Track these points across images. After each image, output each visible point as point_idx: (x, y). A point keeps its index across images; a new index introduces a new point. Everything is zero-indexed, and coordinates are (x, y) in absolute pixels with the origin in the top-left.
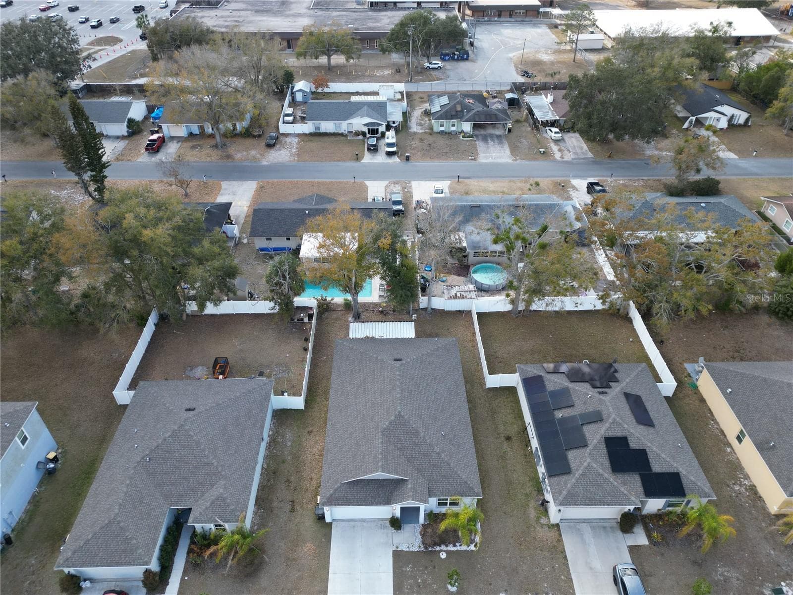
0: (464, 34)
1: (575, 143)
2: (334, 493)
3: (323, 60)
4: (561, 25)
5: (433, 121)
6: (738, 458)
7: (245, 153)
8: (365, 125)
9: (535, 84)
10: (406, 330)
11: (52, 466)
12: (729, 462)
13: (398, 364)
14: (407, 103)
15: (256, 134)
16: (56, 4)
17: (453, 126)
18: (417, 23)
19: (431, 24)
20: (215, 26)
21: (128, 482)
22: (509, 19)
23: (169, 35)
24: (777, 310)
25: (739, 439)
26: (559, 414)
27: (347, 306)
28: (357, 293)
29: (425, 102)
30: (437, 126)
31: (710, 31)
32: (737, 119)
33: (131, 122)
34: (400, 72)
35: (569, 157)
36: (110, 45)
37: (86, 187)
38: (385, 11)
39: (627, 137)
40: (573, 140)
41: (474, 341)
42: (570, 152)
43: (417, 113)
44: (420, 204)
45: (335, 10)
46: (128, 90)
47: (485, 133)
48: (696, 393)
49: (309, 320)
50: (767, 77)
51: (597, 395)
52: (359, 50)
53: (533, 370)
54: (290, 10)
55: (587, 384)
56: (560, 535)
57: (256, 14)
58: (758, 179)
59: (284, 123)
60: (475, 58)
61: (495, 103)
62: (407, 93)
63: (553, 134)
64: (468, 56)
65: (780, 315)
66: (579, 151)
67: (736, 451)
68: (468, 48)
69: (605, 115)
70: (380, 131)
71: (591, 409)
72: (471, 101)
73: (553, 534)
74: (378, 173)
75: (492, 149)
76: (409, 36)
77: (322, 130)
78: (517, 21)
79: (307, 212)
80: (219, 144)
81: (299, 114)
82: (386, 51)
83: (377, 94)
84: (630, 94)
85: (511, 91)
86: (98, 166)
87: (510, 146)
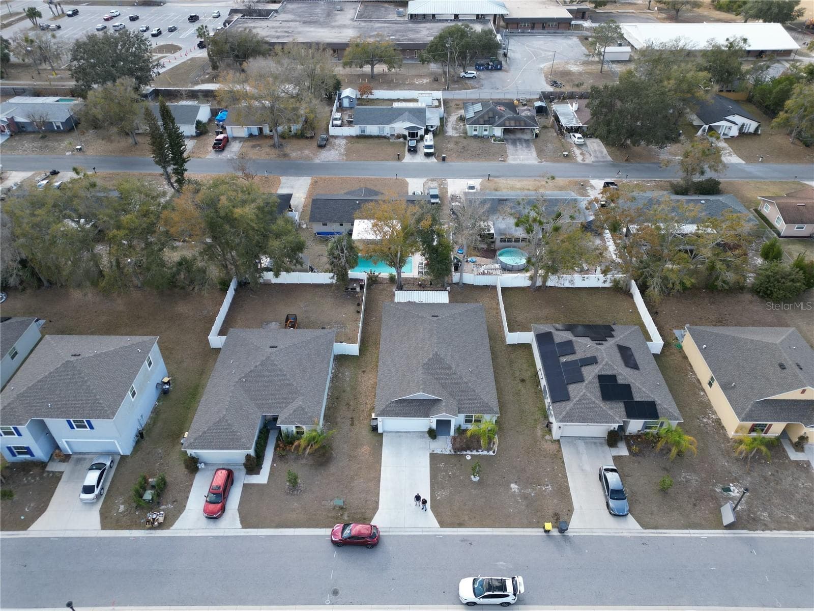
0: (498, 46)
1: (596, 148)
2: (386, 408)
3: (367, 69)
4: (591, 37)
5: (467, 126)
6: (709, 400)
7: (299, 152)
8: (406, 129)
9: (562, 93)
10: (442, 297)
11: (167, 387)
12: (701, 402)
13: (435, 319)
14: (444, 110)
15: (309, 135)
16: (117, 14)
17: (486, 130)
18: (455, 36)
19: (468, 37)
20: (267, 37)
21: (231, 395)
22: (541, 31)
23: (229, 45)
24: (758, 290)
25: (710, 384)
26: (563, 359)
27: (392, 279)
28: (401, 267)
29: (461, 109)
30: (471, 130)
31: (727, 46)
32: (747, 128)
33: (199, 123)
34: (437, 80)
35: (589, 160)
36: (171, 52)
37: (168, 178)
38: (424, 22)
39: (643, 143)
40: (595, 144)
41: (498, 309)
42: (591, 155)
43: (453, 119)
44: (454, 198)
45: (378, 21)
46: (193, 95)
47: (515, 138)
48: (680, 352)
49: (360, 289)
50: (778, 89)
51: (595, 345)
52: (401, 60)
53: (545, 328)
54: (335, 21)
55: (588, 338)
56: (560, 447)
57: (305, 25)
58: (761, 182)
59: (333, 126)
60: (508, 68)
61: (525, 110)
62: (445, 101)
63: (576, 140)
64: (501, 66)
65: (761, 294)
66: (599, 154)
67: (708, 395)
68: (501, 58)
69: (623, 123)
70: (419, 134)
71: (589, 355)
72: (503, 108)
73: (554, 447)
74: (417, 172)
75: (520, 151)
76: (447, 48)
77: (368, 133)
78: (549, 33)
79: (357, 202)
80: (277, 144)
81: (346, 118)
82: (425, 61)
83: (416, 100)
84: (645, 103)
85: (540, 100)
86: (179, 160)
87: (536, 149)
